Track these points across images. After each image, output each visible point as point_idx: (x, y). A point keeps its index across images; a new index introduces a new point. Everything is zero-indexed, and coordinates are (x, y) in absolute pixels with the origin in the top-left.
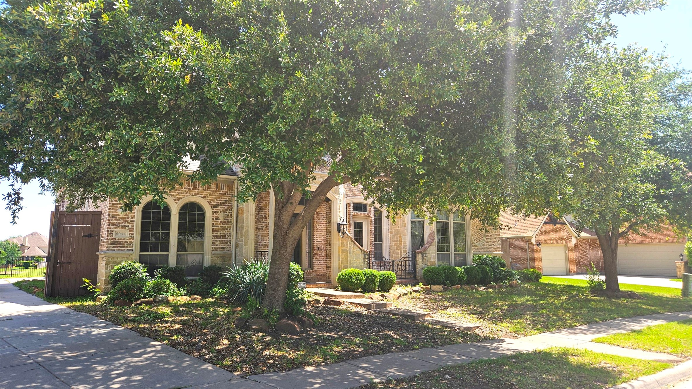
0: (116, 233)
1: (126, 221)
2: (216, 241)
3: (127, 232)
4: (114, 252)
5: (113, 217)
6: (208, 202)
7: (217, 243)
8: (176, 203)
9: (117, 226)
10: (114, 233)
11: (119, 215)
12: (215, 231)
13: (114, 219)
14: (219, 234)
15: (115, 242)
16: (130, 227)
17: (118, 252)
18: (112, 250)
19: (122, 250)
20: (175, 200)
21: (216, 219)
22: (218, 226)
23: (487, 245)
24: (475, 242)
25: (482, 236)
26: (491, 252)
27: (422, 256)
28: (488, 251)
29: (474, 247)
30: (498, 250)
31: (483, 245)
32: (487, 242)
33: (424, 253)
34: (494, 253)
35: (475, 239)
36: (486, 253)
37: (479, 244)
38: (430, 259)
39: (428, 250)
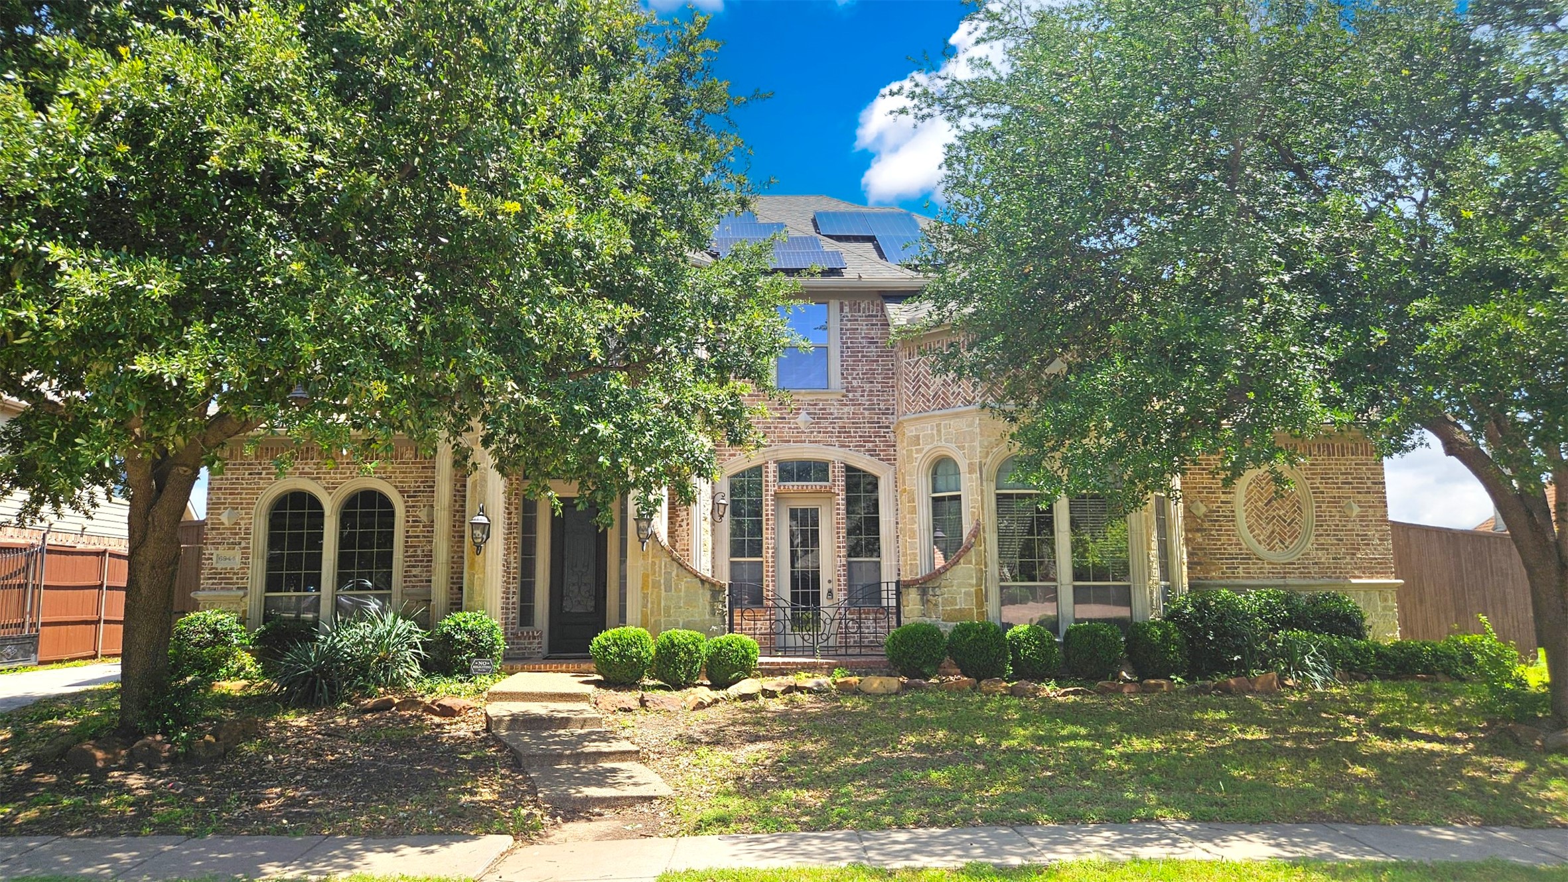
0: (219, 558)
1: (236, 534)
2: (413, 566)
3: (237, 554)
4: (216, 593)
5: (213, 529)
6: (396, 487)
7: (415, 571)
8: (330, 494)
9: (219, 544)
10: (214, 557)
11: (223, 524)
12: (411, 547)
13: (214, 532)
14: (419, 552)
15: (215, 573)
16: (243, 545)
17: (222, 593)
18: (210, 589)
19: (229, 589)
20: (326, 488)
21: (414, 521)
22: (418, 537)
23: (1323, 557)
24: (1262, 550)
25: (1297, 527)
26: (1338, 578)
27: (924, 593)
28: (1323, 575)
29: (1254, 564)
30: (1377, 573)
31: (1299, 556)
32: (1321, 547)
33: (930, 585)
34: (1354, 581)
35: (1261, 538)
36: (1312, 582)
37: (1279, 556)
38: (953, 601)
39: (943, 577)
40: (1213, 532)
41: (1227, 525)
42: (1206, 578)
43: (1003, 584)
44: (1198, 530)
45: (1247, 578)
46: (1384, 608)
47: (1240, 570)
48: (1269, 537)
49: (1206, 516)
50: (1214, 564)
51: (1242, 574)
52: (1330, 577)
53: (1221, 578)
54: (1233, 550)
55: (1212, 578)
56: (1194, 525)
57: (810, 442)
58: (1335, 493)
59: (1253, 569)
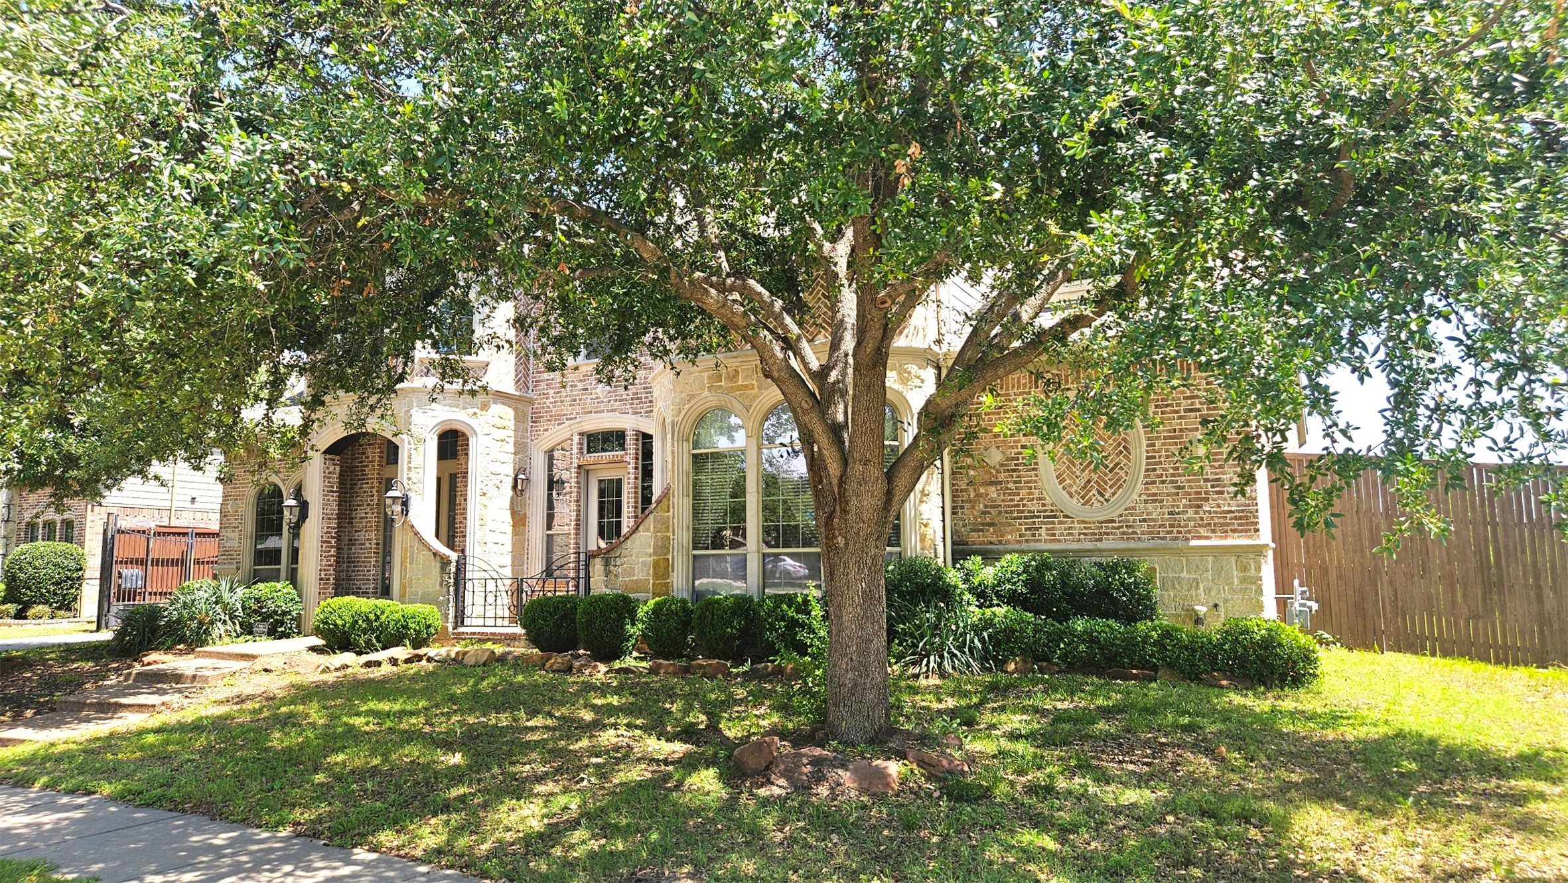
8: (285, 484)
9: (228, 528)
10: (225, 538)
13: (225, 518)
16: (240, 528)
20: (283, 480)
23: (1155, 511)
24: (1073, 505)
25: (1122, 473)
26: (1176, 539)
27: (607, 563)
28: (1153, 535)
29: (1060, 523)
30: (1234, 531)
31: (1121, 511)
32: (1154, 499)
33: (612, 555)
34: (1194, 543)
35: (1073, 490)
36: (1140, 545)
37: (1097, 512)
38: (631, 572)
39: (623, 546)
40: (1011, 485)
41: (1027, 476)
42: (1000, 542)
43: (696, 552)
44: (992, 483)
45: (1051, 541)
46: (1243, 580)
47: (1043, 531)
48: (1084, 487)
49: (1002, 465)
50: (1010, 525)
51: (1044, 536)
52: (1164, 538)
53: (1019, 542)
54: (1035, 507)
55: (1008, 542)
56: (987, 477)
57: (608, 411)
58: (1176, 424)
59: (1059, 529)
